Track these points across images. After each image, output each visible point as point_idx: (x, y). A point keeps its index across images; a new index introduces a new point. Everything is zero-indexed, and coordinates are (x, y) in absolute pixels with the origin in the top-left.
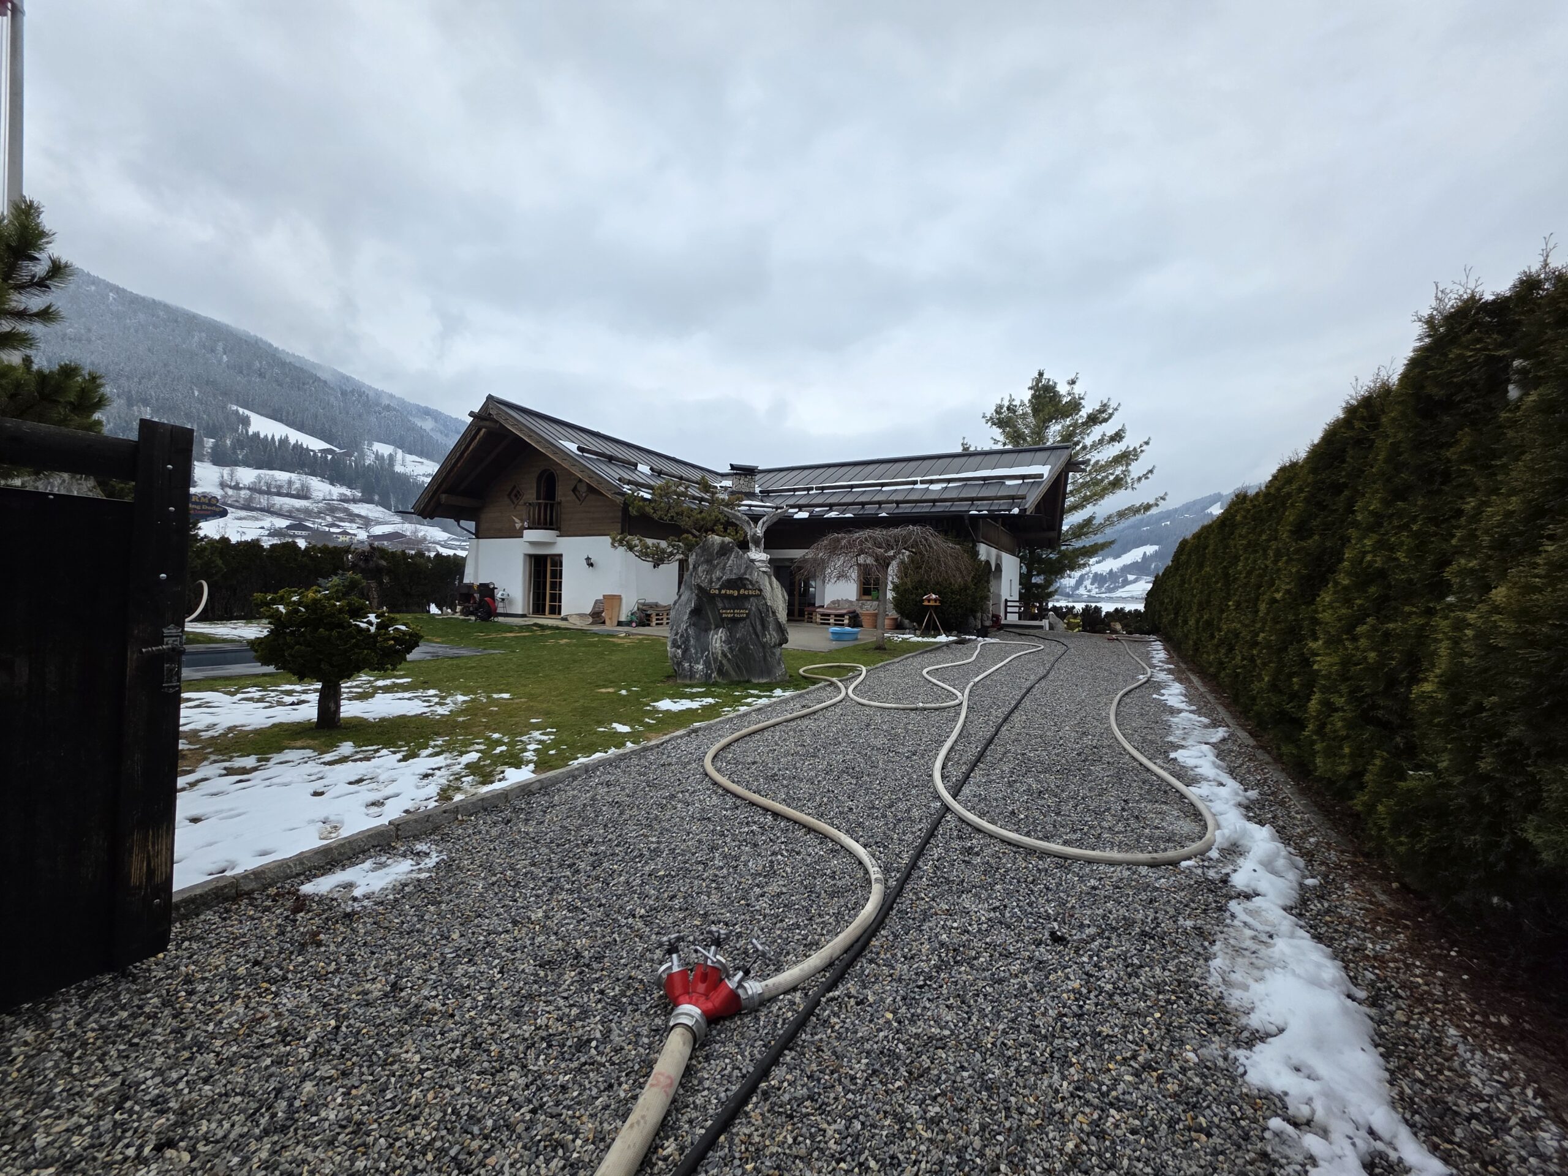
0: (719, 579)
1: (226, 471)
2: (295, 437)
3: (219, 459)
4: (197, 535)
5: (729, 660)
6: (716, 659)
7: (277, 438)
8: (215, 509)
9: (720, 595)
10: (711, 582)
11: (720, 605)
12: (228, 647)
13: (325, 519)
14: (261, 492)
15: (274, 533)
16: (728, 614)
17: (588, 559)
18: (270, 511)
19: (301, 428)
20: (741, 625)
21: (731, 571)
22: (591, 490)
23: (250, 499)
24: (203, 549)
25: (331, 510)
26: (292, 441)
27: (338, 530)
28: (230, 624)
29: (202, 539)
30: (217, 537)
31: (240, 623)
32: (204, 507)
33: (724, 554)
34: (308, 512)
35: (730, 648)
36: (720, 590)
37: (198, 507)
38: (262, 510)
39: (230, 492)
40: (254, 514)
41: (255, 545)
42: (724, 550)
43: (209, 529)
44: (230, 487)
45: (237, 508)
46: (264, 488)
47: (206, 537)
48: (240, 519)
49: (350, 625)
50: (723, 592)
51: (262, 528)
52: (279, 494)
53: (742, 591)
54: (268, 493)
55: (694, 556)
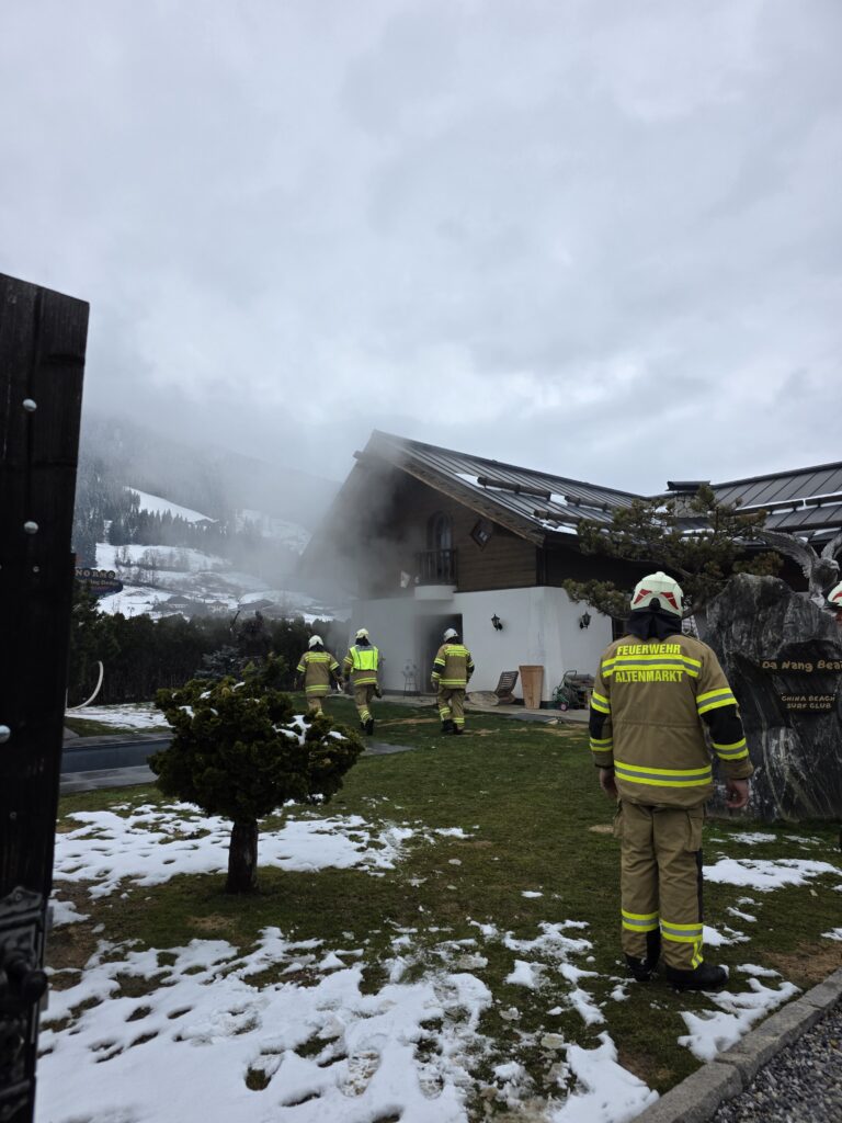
0: (775, 644)
1: (120, 549)
2: (176, 511)
3: (116, 539)
4: (96, 612)
5: (802, 782)
6: (779, 781)
7: (161, 514)
8: (112, 584)
9: (780, 671)
10: (760, 649)
11: (781, 689)
12: (120, 739)
13: (200, 591)
14: (147, 568)
15: (158, 607)
16: (796, 703)
17: (495, 619)
18: (154, 586)
19: (180, 503)
20: (822, 722)
21: (795, 630)
22: (499, 530)
23: (139, 575)
24: (101, 627)
25: (206, 581)
26: (174, 515)
27: (212, 601)
28: (122, 709)
29: (101, 616)
30: (112, 614)
31: (131, 708)
32: (103, 582)
33: (773, 603)
34: (185, 584)
35: (804, 762)
36: (779, 662)
37: (97, 583)
38: (148, 585)
39: (123, 569)
40: (141, 589)
41: (143, 620)
42: (770, 597)
43: (107, 605)
44: (124, 565)
45: (128, 584)
46: (150, 563)
47: (104, 613)
48: (130, 595)
49: (274, 735)
50: (785, 665)
51: (148, 603)
52: (162, 569)
53: (821, 664)
54: (154, 568)
55: (717, 609)
